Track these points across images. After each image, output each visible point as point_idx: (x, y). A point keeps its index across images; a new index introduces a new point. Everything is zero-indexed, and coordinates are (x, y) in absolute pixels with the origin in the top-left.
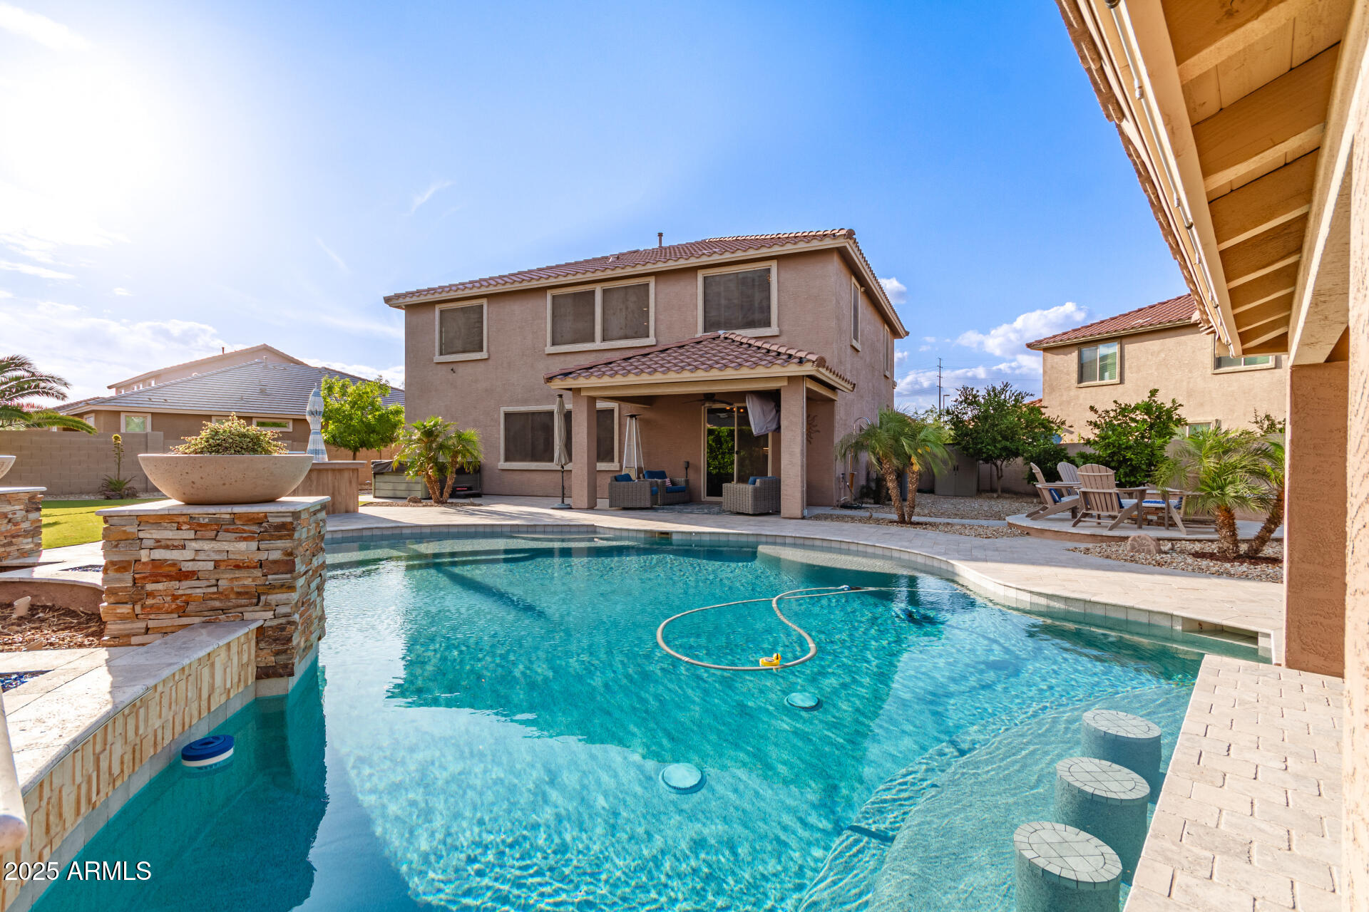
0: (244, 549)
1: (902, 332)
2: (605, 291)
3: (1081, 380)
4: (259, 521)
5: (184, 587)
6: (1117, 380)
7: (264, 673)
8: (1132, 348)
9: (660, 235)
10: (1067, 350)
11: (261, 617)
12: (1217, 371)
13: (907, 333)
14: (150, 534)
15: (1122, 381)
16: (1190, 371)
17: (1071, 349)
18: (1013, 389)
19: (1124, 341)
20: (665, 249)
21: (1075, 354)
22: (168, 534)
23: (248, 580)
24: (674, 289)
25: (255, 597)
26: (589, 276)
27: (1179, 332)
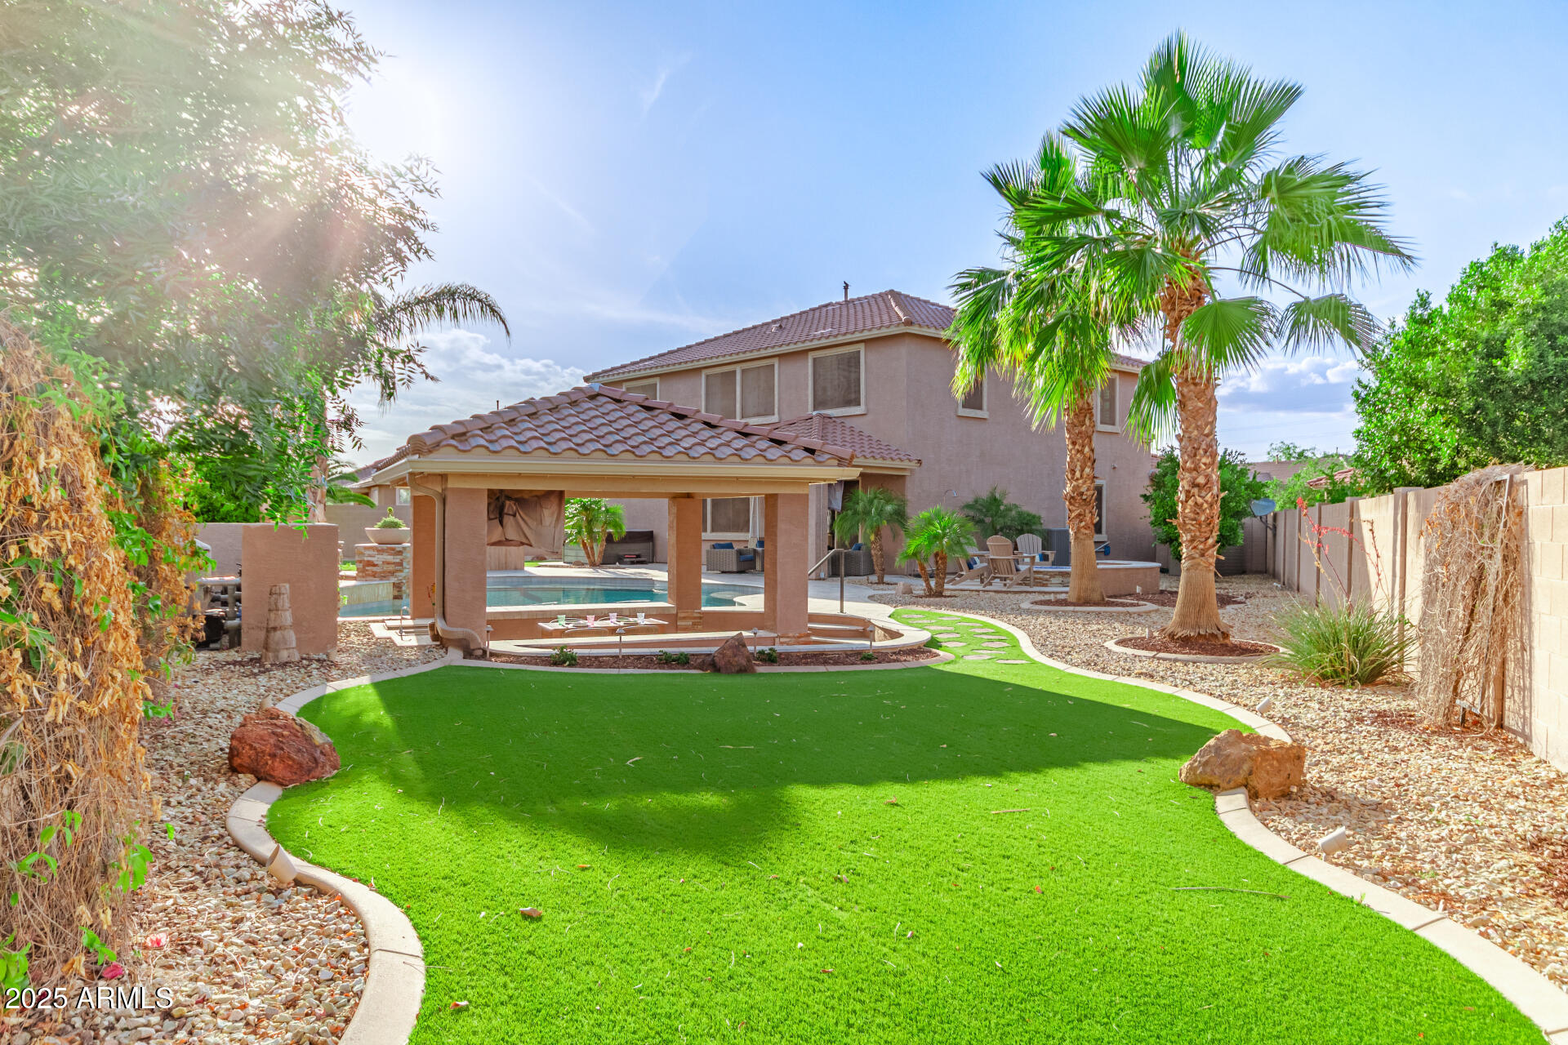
0: (390, 558)
2: (743, 371)
4: (393, 549)
5: (375, 569)
7: (396, 597)
9: (846, 287)
11: (394, 580)
14: (367, 552)
20: (853, 301)
22: (371, 552)
23: (391, 568)
24: (791, 367)
25: (392, 573)
26: (728, 359)
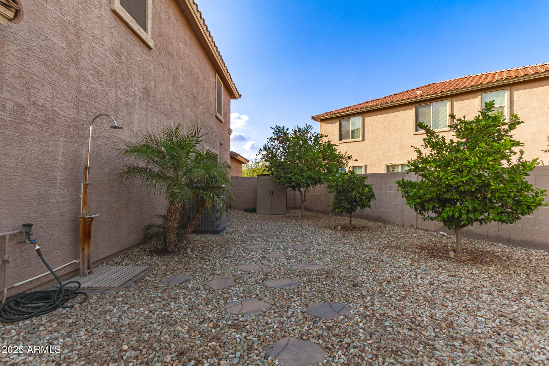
1: (236, 95)
3: (341, 139)
6: (361, 139)
8: (369, 119)
10: (333, 121)
12: (417, 133)
13: (240, 96)
15: (363, 140)
16: (402, 133)
17: (335, 120)
18: (313, 131)
19: (365, 115)
21: (338, 124)
27: (395, 109)
